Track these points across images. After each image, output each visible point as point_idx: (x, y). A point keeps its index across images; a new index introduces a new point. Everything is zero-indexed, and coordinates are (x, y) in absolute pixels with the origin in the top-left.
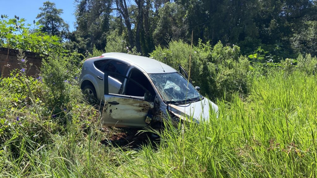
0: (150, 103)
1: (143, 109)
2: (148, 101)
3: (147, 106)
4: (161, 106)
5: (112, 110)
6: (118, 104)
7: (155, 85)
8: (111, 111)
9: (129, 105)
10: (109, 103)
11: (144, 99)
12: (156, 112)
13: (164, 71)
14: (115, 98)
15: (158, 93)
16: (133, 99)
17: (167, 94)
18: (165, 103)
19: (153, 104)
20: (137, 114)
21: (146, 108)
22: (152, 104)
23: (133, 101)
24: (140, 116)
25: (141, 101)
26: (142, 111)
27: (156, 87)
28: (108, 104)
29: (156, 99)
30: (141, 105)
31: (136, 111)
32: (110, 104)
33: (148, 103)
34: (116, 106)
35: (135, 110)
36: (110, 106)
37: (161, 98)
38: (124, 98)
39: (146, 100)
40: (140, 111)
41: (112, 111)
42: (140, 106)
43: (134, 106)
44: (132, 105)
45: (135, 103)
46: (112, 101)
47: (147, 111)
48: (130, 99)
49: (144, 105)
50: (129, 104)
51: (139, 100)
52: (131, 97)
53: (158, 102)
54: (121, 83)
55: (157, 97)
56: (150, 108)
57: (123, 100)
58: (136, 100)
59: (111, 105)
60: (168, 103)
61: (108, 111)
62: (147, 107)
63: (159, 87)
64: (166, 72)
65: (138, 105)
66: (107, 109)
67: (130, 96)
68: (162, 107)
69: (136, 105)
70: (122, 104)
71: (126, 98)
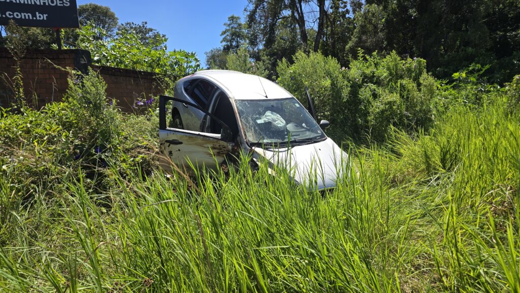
0: (228, 144)
1: (218, 153)
2: (226, 141)
3: (225, 148)
5: (172, 151)
6: (181, 143)
7: (240, 117)
10: (167, 141)
11: (220, 138)
13: (266, 97)
15: (242, 130)
16: (202, 137)
17: (255, 131)
18: (248, 145)
20: (210, 158)
21: (222, 151)
22: (230, 145)
23: (202, 140)
25: (215, 140)
27: (241, 120)
28: (166, 143)
29: (238, 138)
30: (215, 147)
31: (208, 154)
32: (168, 144)
33: (225, 144)
34: (179, 146)
35: (205, 152)
36: (169, 146)
37: (244, 137)
38: (188, 135)
39: (222, 139)
41: (172, 154)
43: (205, 147)
44: (201, 145)
45: (206, 143)
46: (171, 139)
47: (224, 155)
48: (199, 137)
49: (220, 146)
50: (198, 145)
52: (199, 135)
56: (228, 151)
57: (188, 138)
58: (208, 138)
60: (253, 144)
63: (247, 120)
64: (269, 98)
65: (211, 145)
66: (164, 150)
69: (208, 146)
70: (187, 144)
71: (192, 136)
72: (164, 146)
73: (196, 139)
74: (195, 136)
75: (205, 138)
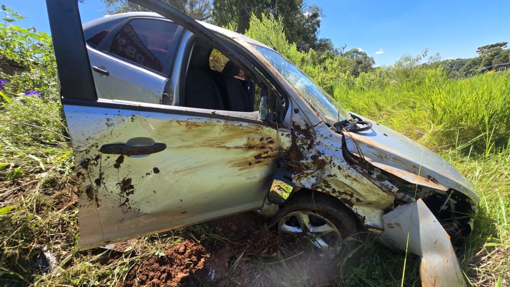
0: (280, 133)
1: (258, 157)
2: (274, 127)
3: (272, 142)
4: (318, 139)
5: (129, 180)
6: (161, 147)
8: (126, 185)
9: (211, 146)
12: (304, 161)
14: (137, 121)
16: (223, 122)
18: (331, 128)
19: (288, 135)
21: (266, 152)
23: (223, 131)
24: (249, 181)
25: (254, 127)
26: (256, 163)
28: (104, 156)
30: (252, 143)
31: (235, 165)
32: (115, 157)
34: (153, 159)
36: (117, 166)
37: (315, 115)
38: (184, 118)
40: (250, 164)
41: (132, 187)
42: (250, 147)
43: (229, 148)
44: (219, 144)
45: (231, 138)
48: (214, 121)
49: (262, 139)
50: (211, 144)
51: (245, 124)
53: (303, 127)
54: (164, 79)
58: (236, 124)
59: (120, 160)
61: (112, 185)
62: (271, 145)
65: (243, 141)
67: (210, 111)
69: (236, 145)
70: (180, 147)
71: (196, 121)
72: (96, 170)
73: (207, 128)
74: (204, 122)
75: (230, 123)
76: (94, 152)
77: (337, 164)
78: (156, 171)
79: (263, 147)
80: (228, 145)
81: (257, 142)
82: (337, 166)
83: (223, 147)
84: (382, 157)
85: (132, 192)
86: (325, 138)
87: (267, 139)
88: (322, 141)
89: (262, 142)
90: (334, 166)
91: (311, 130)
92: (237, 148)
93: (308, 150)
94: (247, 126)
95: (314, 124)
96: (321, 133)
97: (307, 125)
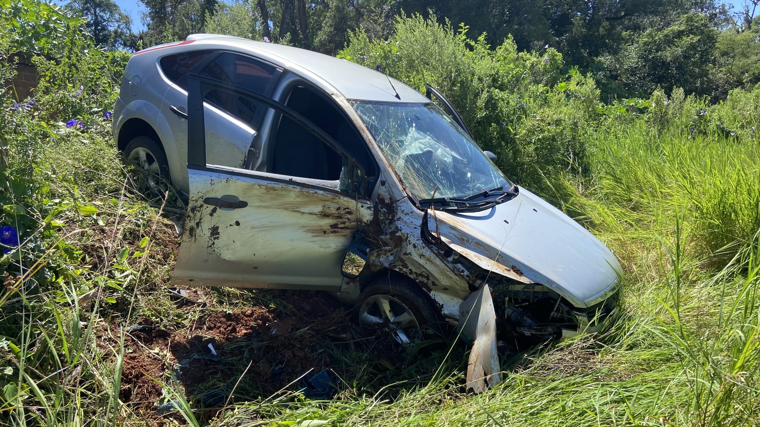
0: (360, 205)
1: (334, 226)
2: (353, 198)
3: (350, 213)
4: (399, 214)
5: (217, 228)
6: (243, 205)
7: (375, 140)
8: (215, 231)
9: (286, 209)
10: (208, 201)
11: (337, 189)
12: (383, 237)
13: (397, 96)
14: (231, 183)
15: (390, 170)
16: (298, 188)
17: (417, 171)
18: (414, 204)
19: (369, 208)
20: (313, 242)
21: (344, 223)
22: (366, 206)
23: (298, 197)
24: (322, 250)
25: (330, 196)
26: (332, 232)
27: (379, 147)
28: (205, 205)
29: (380, 190)
30: (328, 211)
31: (308, 231)
32: (211, 207)
33: (351, 203)
34: (237, 214)
35: (303, 227)
36: (211, 215)
37: (400, 187)
38: (265, 182)
39: (345, 192)
40: (325, 232)
41: (218, 234)
42: (325, 215)
43: (303, 213)
44: (294, 209)
45: (306, 204)
46: (219, 195)
47: (348, 232)
48: (291, 187)
49: (339, 209)
50: (285, 207)
51: (321, 192)
52: (291, 182)
53: (387, 201)
54: (252, 132)
55: (383, 183)
56: (359, 220)
57: (263, 190)
58: (312, 191)
59: (214, 211)
60: (425, 204)
61: (204, 232)
62: (349, 216)
63: (391, 146)
64: (402, 100)
65: (318, 209)
66: (198, 224)
67: (287, 177)
68: (406, 218)
69: (311, 212)
70: (259, 207)
71: (274, 185)
72: (198, 214)
73: (284, 193)
74: (281, 187)
75: (305, 190)
76: (200, 202)
77: (413, 242)
78: (238, 223)
79: (340, 217)
80: (303, 210)
81: (333, 211)
82: (412, 244)
83: (297, 211)
84: (463, 240)
85: (218, 238)
86: (406, 214)
87: (345, 209)
88: (402, 217)
89: (339, 211)
90: (410, 244)
91: (395, 205)
92: (311, 214)
93: (389, 226)
94: (322, 194)
95: (398, 198)
96: (403, 209)
97: (391, 199)
